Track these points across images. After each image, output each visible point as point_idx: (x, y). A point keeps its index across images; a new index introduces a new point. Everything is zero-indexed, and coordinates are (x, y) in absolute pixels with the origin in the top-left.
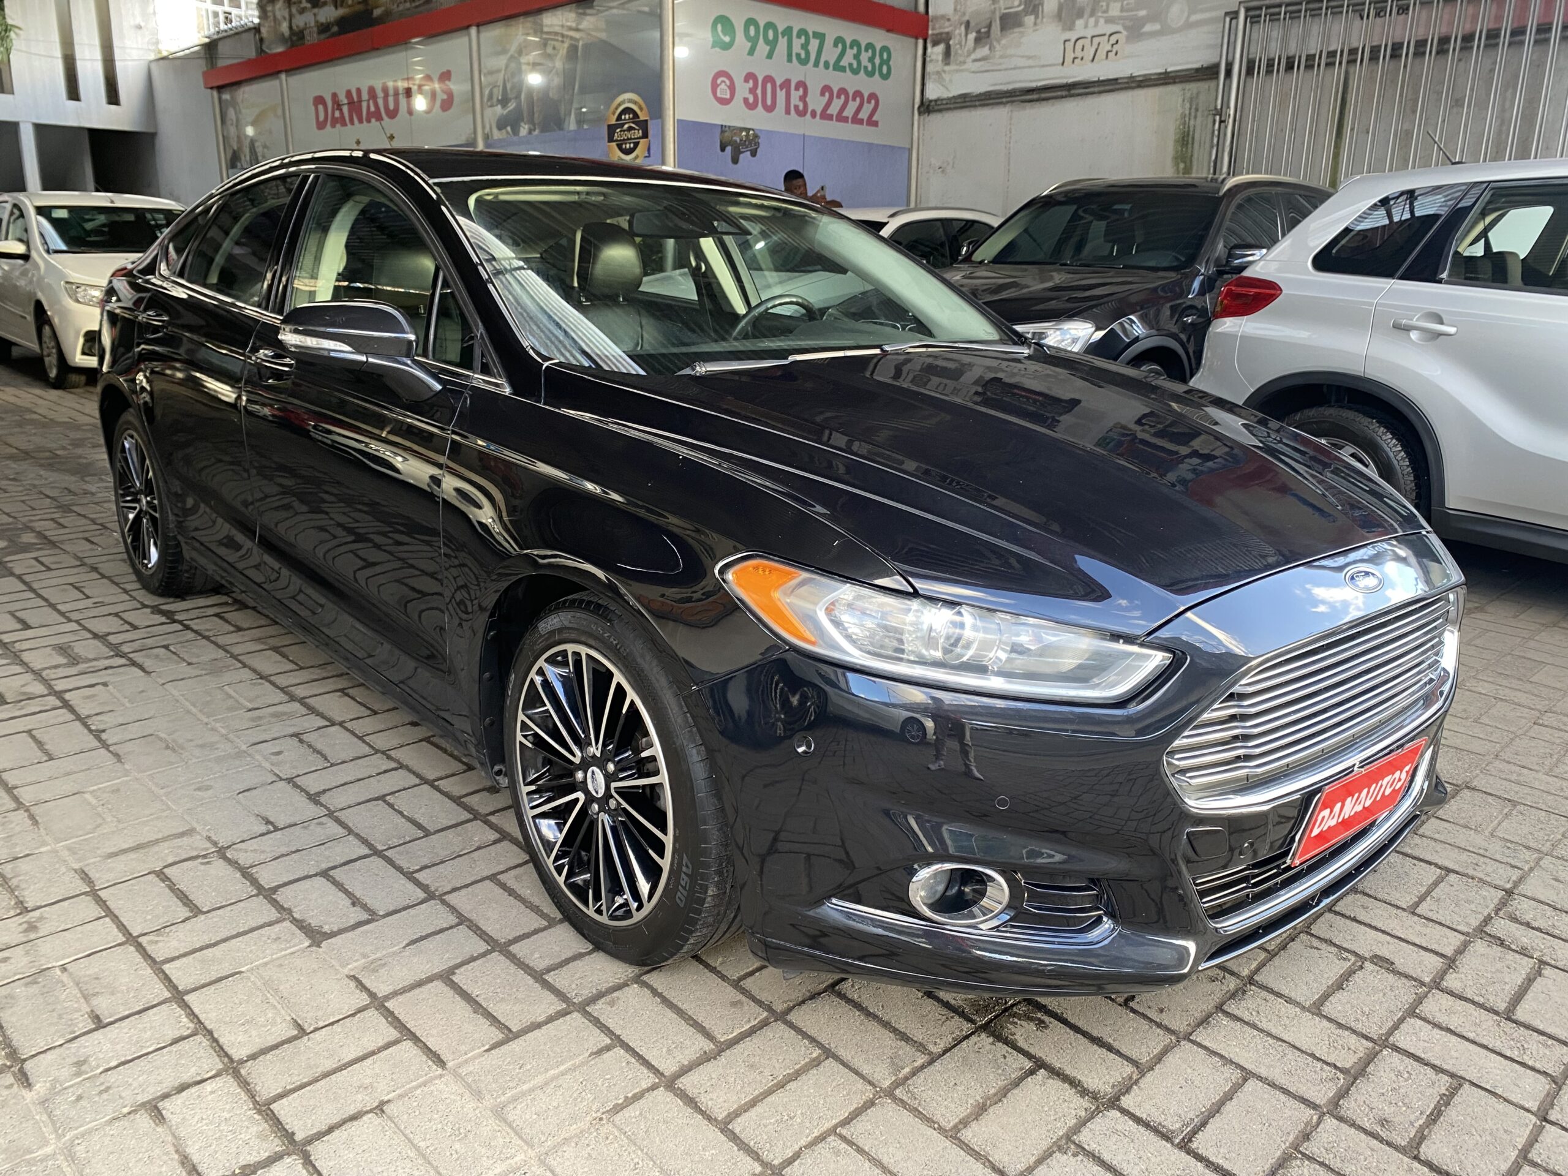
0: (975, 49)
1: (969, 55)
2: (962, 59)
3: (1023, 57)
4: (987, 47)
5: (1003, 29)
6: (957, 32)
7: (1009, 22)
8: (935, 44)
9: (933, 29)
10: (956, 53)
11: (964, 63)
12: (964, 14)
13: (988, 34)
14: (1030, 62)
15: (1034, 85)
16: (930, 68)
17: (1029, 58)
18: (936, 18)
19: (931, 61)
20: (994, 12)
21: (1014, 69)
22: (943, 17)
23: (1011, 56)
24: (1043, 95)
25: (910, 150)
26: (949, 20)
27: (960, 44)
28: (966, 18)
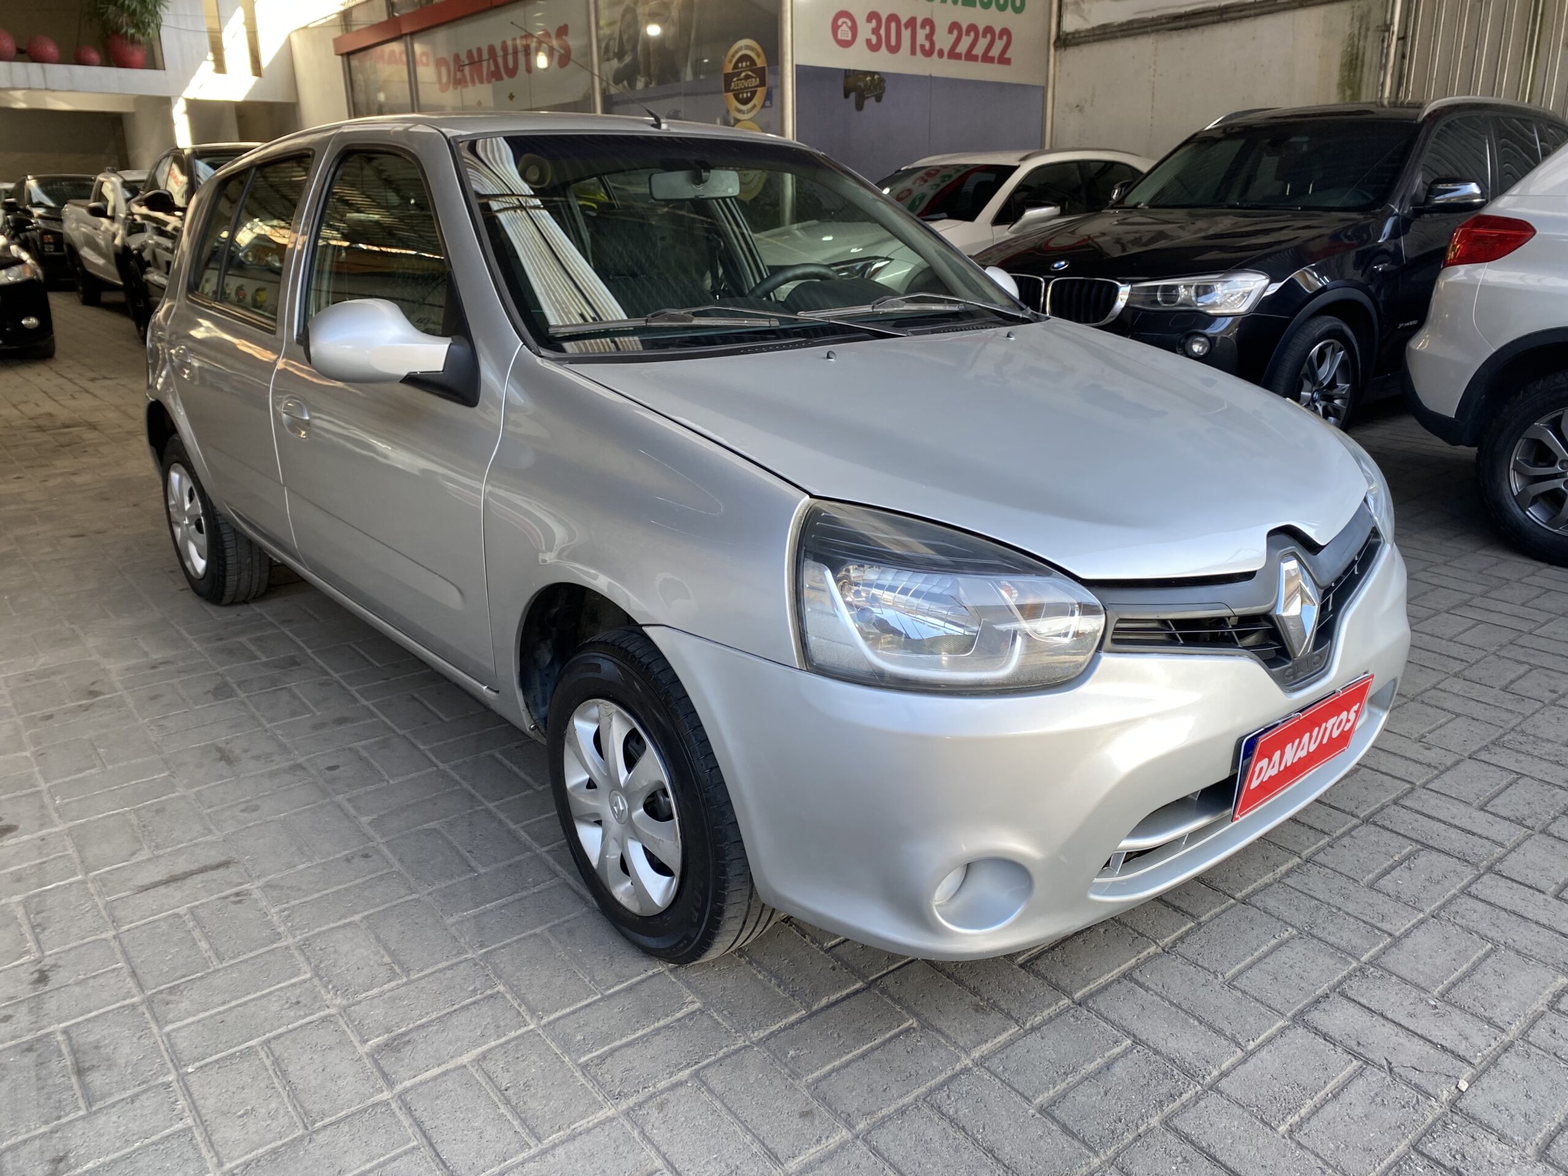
15: (1182, 10)
24: (1193, 22)
25: (1044, 89)
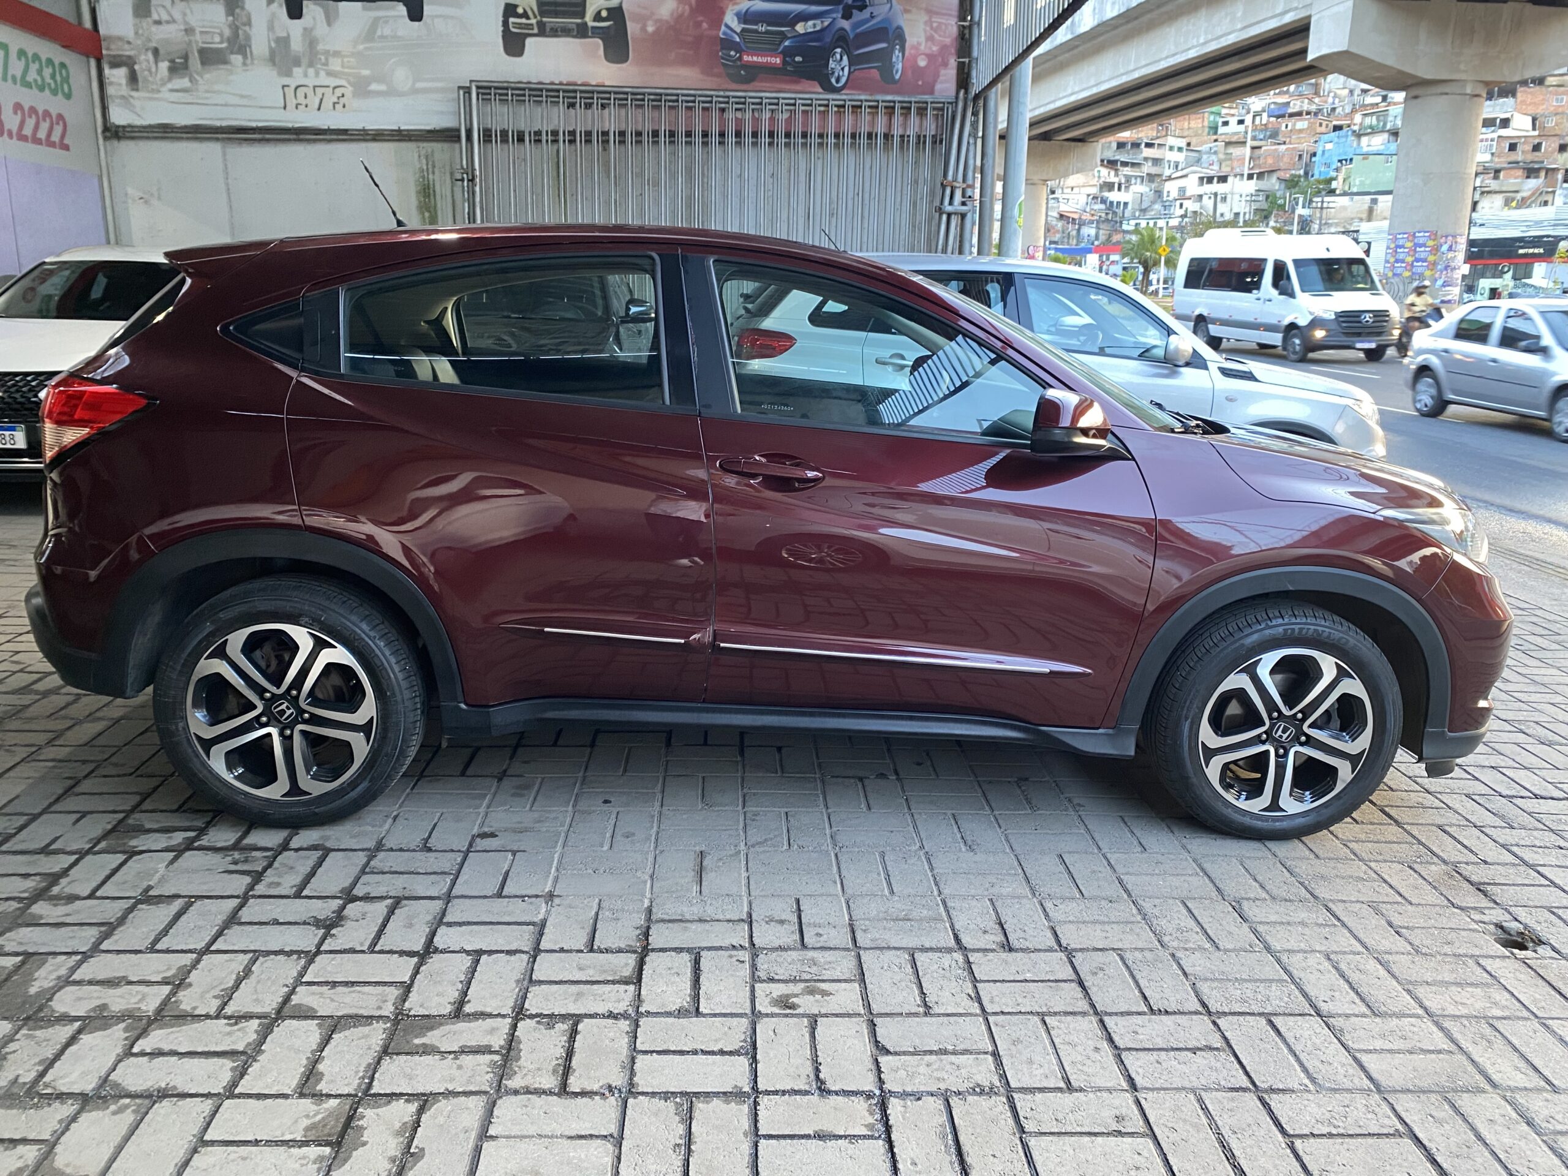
0: (170, 79)
1: (163, 84)
2: (154, 87)
3: (234, 94)
4: (186, 80)
5: (203, 63)
6: (143, 57)
7: (211, 57)
8: (115, 65)
9: (108, 49)
10: (146, 80)
11: (159, 91)
12: (150, 40)
13: (185, 66)
14: (245, 102)
15: (254, 124)
16: (111, 90)
17: (242, 96)
18: (109, 38)
19: (111, 83)
20: (190, 43)
21: (226, 105)
22: (120, 39)
23: (219, 92)
24: (268, 136)
26: (129, 43)
27: (150, 71)
28: (154, 45)
